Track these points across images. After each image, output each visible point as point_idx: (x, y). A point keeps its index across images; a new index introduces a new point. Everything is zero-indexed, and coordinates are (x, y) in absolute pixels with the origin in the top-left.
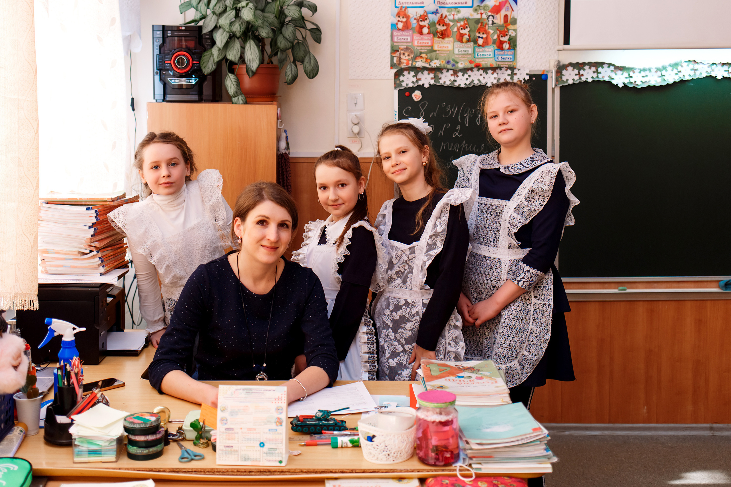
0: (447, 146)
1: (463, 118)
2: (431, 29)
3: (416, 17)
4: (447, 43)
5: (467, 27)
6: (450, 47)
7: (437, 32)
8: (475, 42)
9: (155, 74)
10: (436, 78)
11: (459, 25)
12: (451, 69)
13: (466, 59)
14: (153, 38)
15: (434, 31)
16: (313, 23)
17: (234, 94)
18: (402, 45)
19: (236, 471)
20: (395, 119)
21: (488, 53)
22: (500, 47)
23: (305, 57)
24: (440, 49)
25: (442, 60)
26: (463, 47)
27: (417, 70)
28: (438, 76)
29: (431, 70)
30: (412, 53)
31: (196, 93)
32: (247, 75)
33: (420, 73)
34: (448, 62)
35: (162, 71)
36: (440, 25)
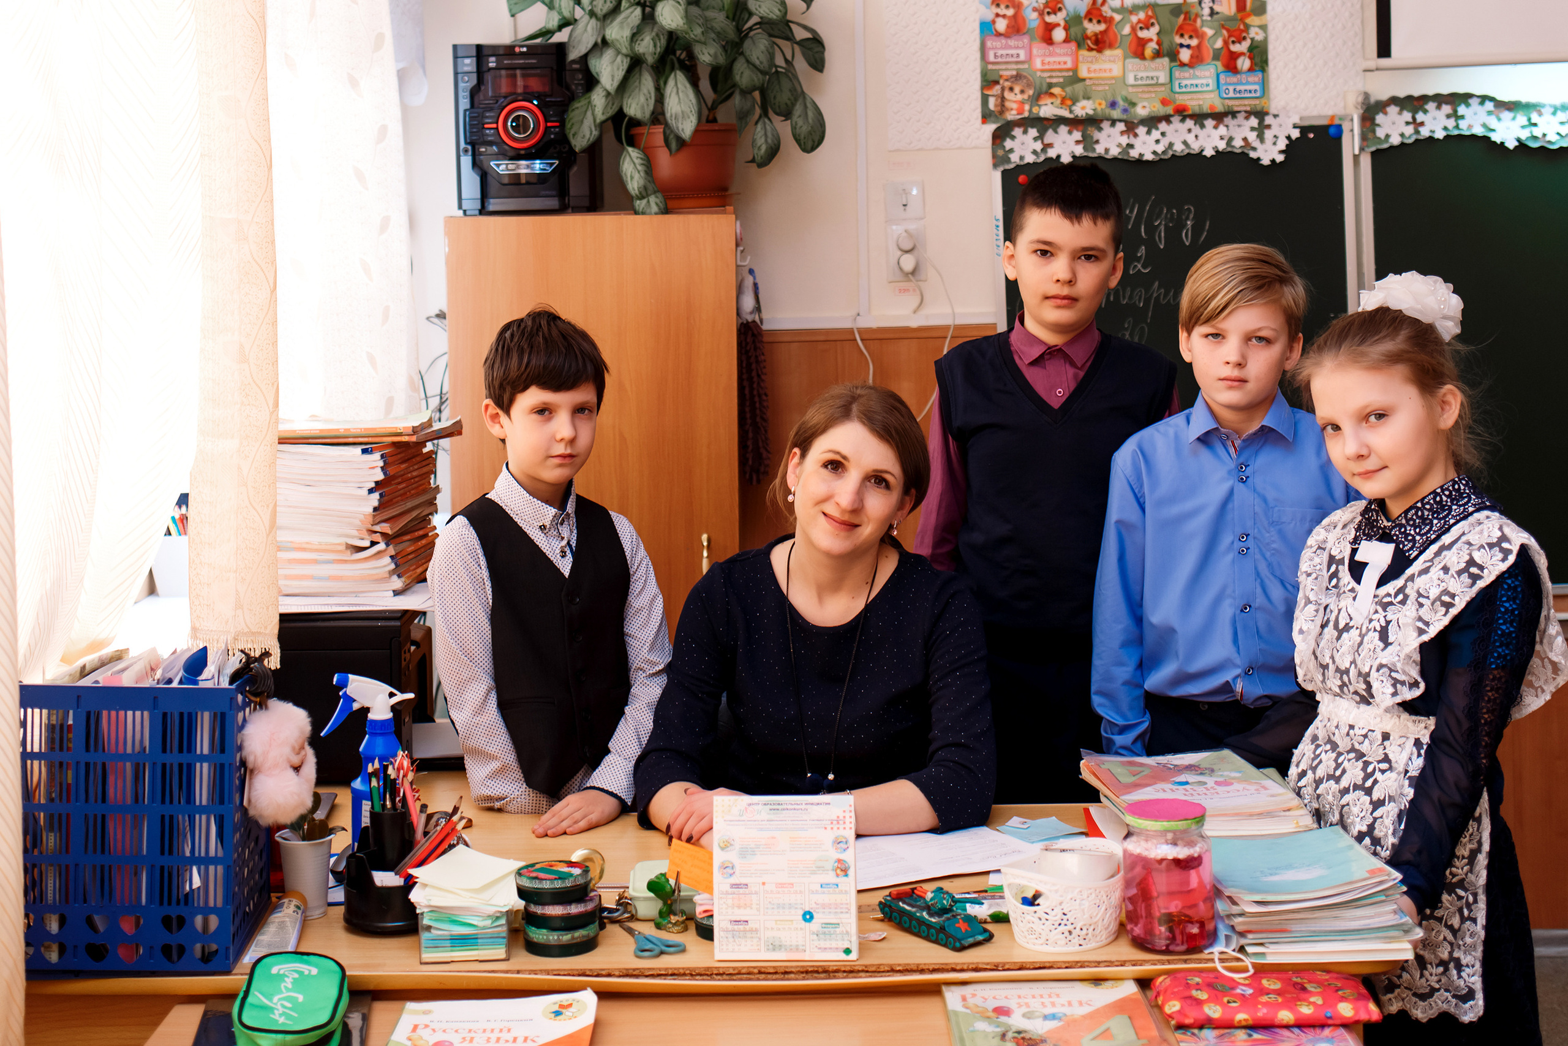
1: (1152, 230)
2: (1073, 31)
3: (1036, 5)
4: (1110, 61)
5: (1153, 24)
6: (1116, 70)
7: (1086, 37)
8: (1173, 56)
9: (461, 154)
10: (1088, 142)
11: (1134, 19)
12: (1120, 121)
13: (1153, 95)
14: (456, 74)
15: (1079, 36)
16: (805, 28)
17: (640, 193)
18: (1006, 69)
19: (756, 971)
20: (996, 237)
21: (1204, 81)
22: (1230, 64)
23: (794, 105)
24: (1092, 75)
25: (1098, 101)
26: (1146, 69)
27: (1044, 125)
28: (1092, 137)
29: (1074, 123)
30: (1029, 85)
31: (554, 193)
32: (666, 149)
33: (1050, 132)
34: (1113, 105)
35: (477, 147)
36: (1090, 20)
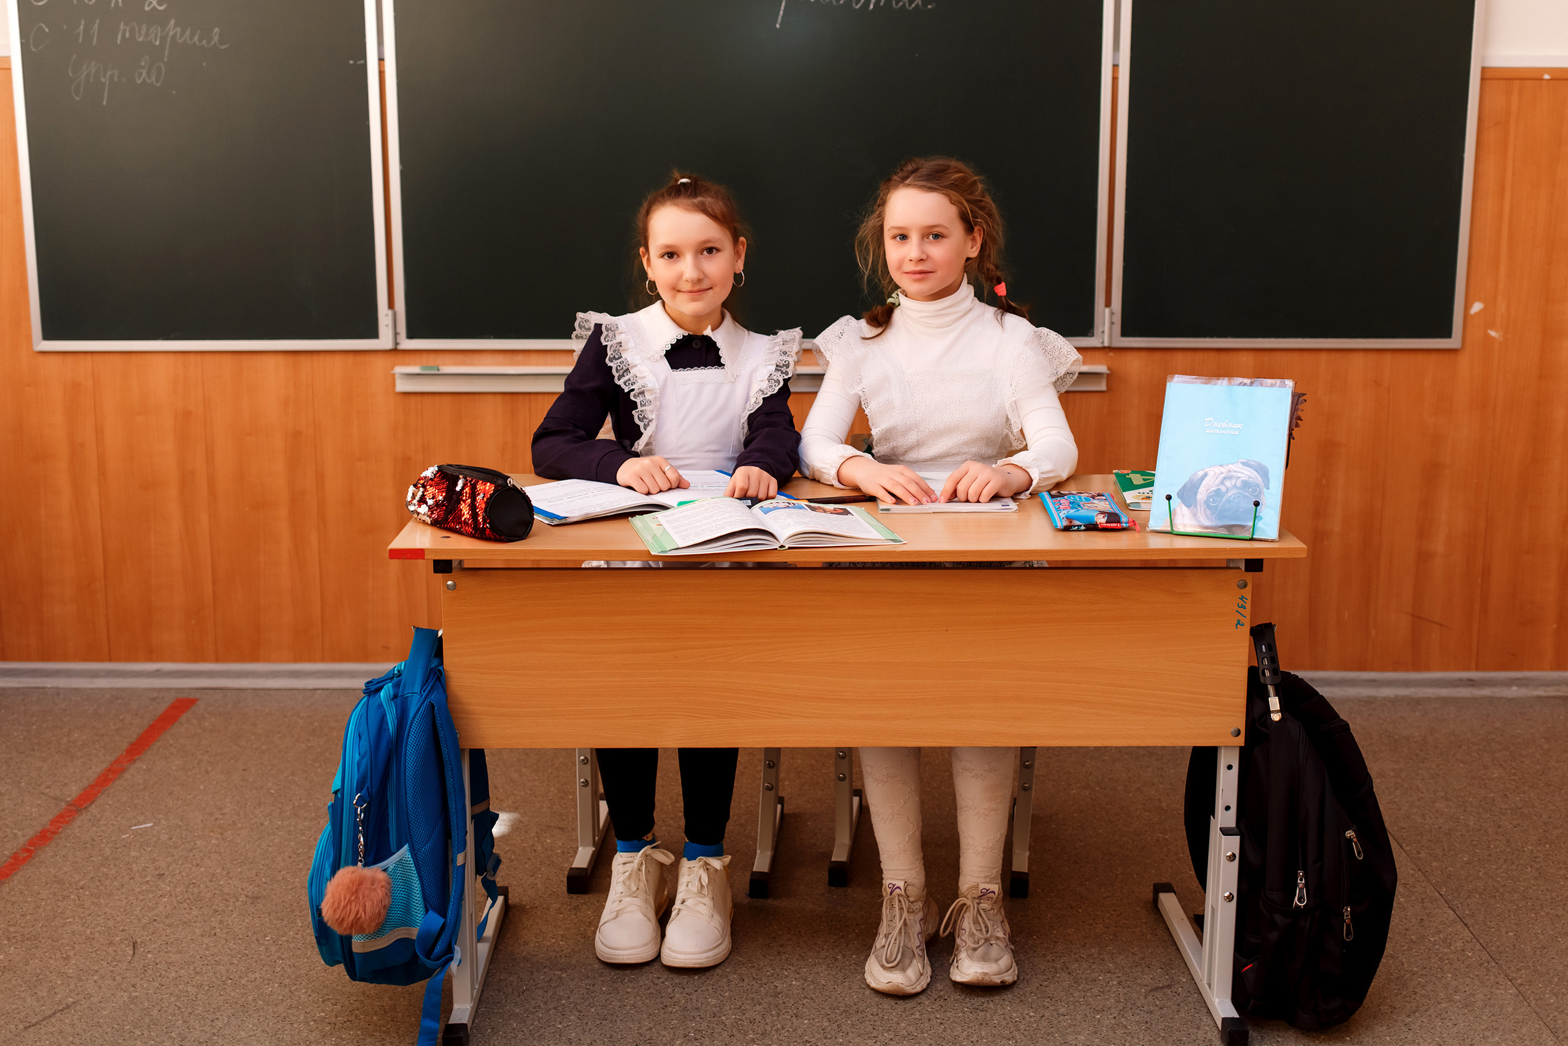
0: (132, 31)
